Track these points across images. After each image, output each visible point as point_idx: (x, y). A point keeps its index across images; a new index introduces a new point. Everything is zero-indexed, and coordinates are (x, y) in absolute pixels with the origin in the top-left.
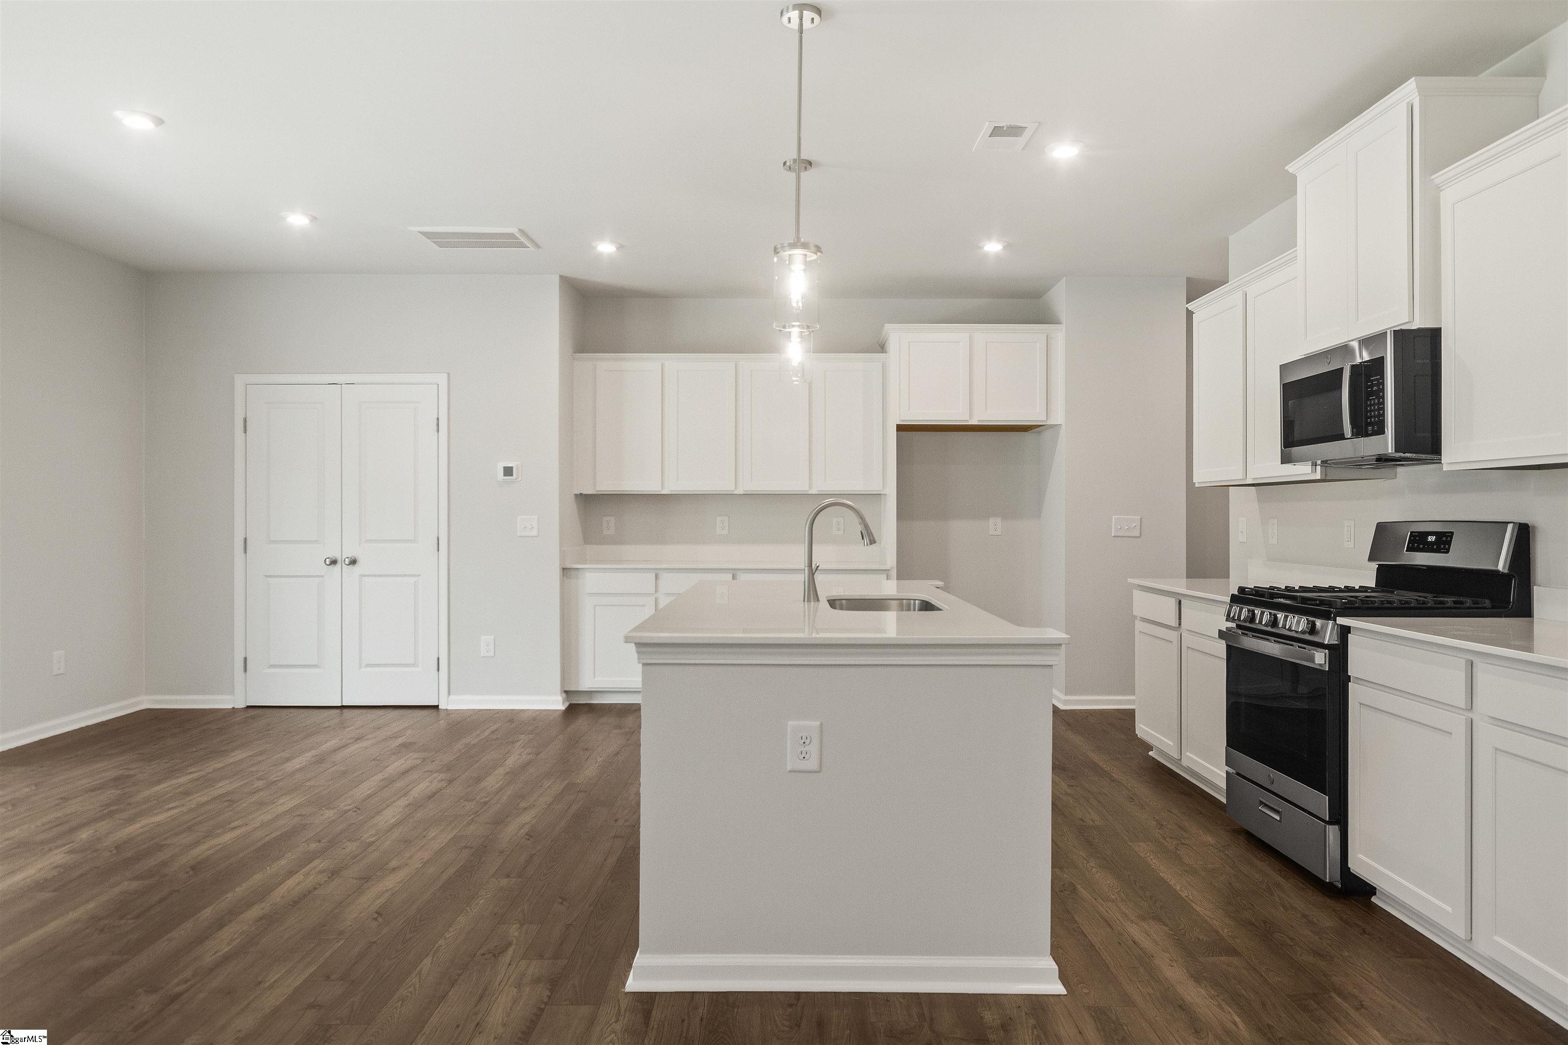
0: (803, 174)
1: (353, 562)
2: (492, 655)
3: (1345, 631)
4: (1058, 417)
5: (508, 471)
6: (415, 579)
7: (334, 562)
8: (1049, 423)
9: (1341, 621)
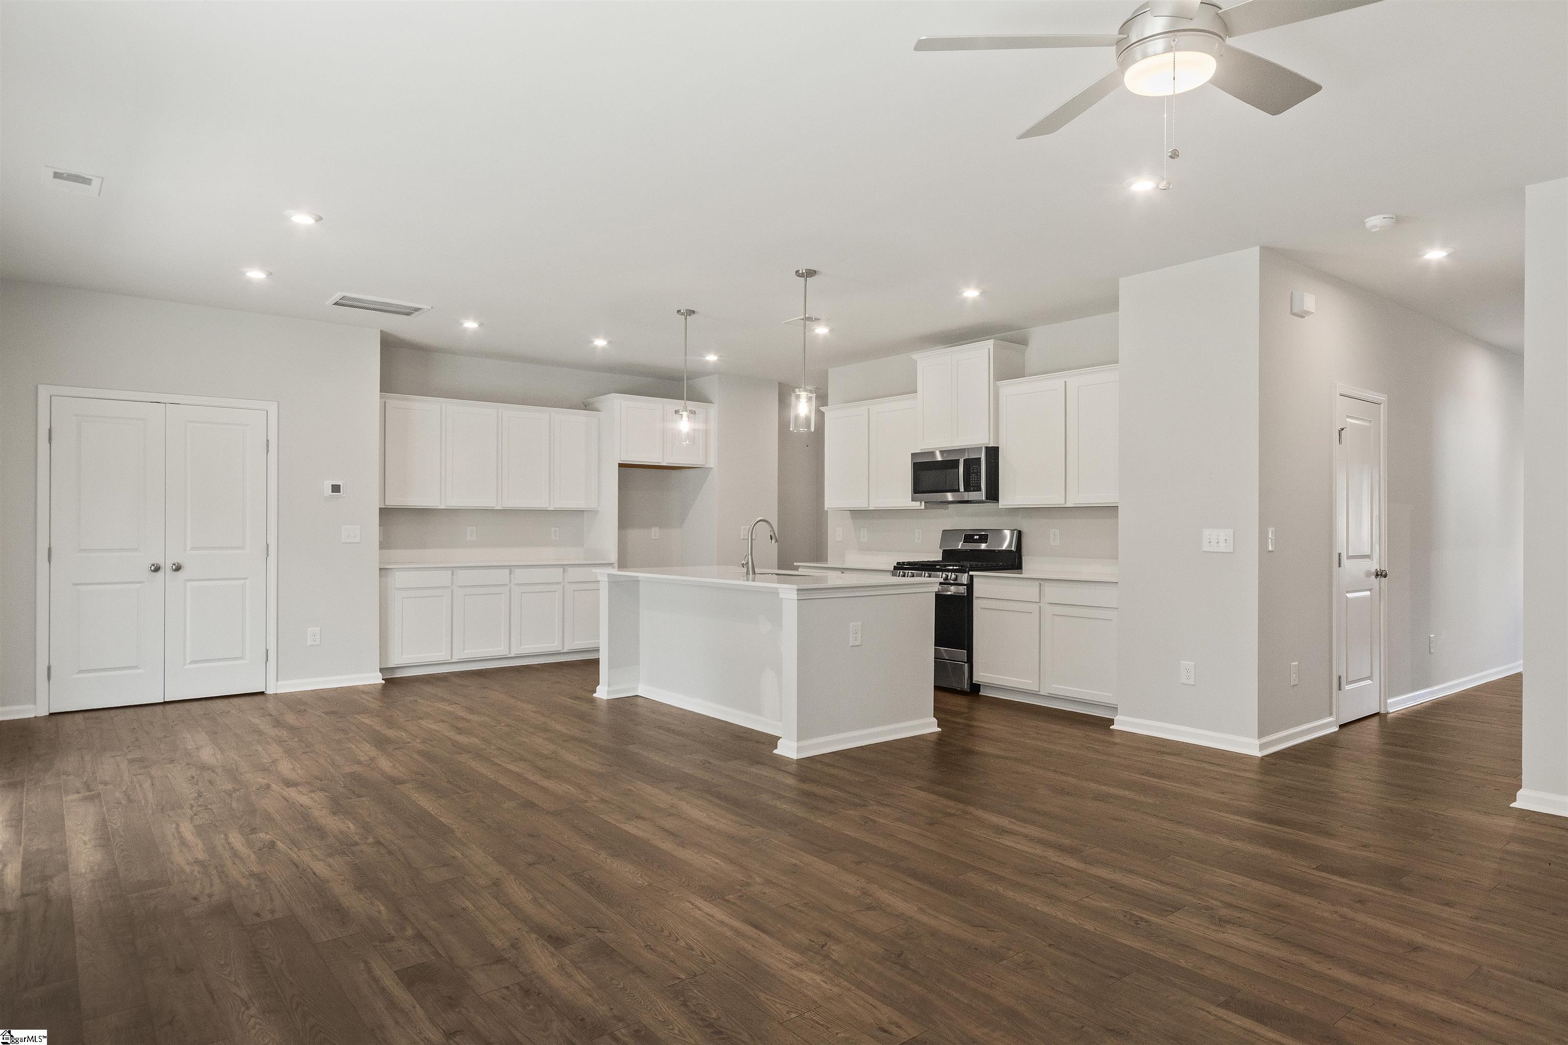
0: (688, 317)
1: (178, 568)
2: (319, 643)
3: (971, 577)
4: (712, 463)
5: (336, 489)
6: (243, 581)
7: (157, 569)
8: (707, 466)
9: (971, 573)
